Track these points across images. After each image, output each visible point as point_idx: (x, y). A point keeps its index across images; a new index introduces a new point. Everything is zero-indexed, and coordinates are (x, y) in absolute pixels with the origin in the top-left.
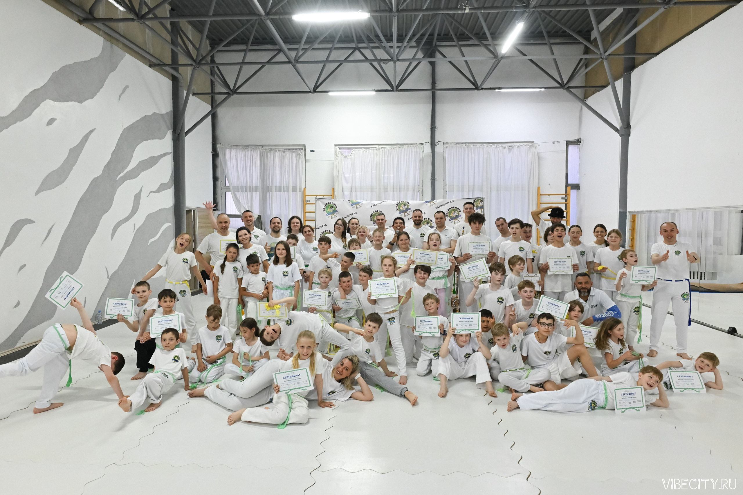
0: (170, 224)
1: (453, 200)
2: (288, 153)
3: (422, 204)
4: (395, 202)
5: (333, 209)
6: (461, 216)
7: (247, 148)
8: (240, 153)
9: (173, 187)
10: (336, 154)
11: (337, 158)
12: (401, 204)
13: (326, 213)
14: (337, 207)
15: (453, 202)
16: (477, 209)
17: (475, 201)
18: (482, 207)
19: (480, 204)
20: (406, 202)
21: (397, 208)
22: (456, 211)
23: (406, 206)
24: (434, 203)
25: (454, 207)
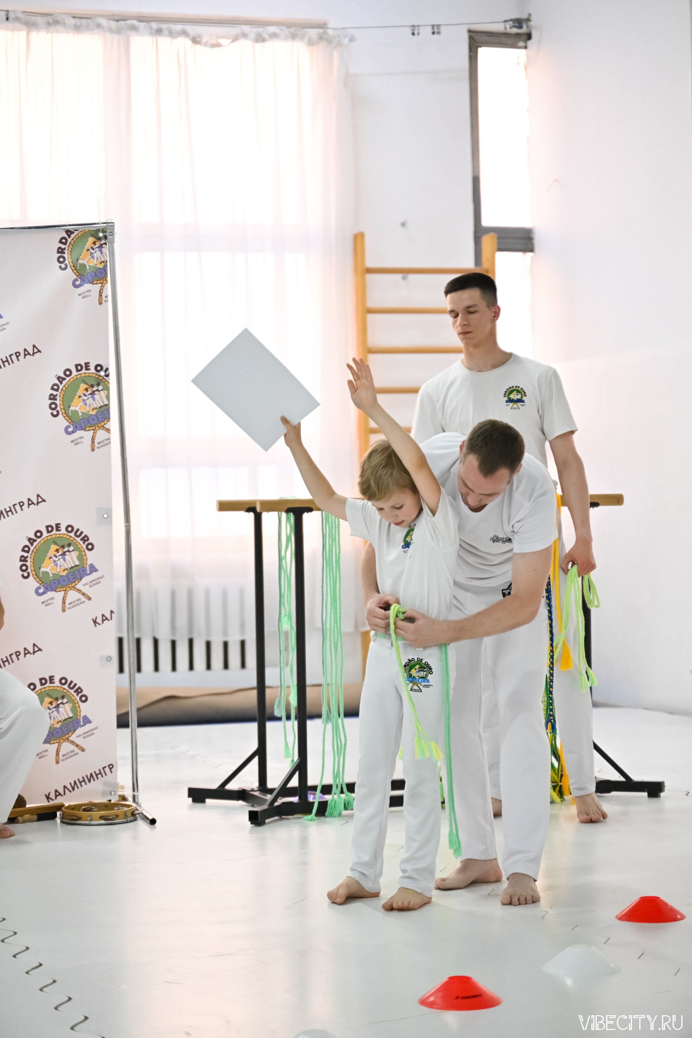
16: (77, 283)
17: (69, 240)
18: (105, 269)
19: (93, 257)
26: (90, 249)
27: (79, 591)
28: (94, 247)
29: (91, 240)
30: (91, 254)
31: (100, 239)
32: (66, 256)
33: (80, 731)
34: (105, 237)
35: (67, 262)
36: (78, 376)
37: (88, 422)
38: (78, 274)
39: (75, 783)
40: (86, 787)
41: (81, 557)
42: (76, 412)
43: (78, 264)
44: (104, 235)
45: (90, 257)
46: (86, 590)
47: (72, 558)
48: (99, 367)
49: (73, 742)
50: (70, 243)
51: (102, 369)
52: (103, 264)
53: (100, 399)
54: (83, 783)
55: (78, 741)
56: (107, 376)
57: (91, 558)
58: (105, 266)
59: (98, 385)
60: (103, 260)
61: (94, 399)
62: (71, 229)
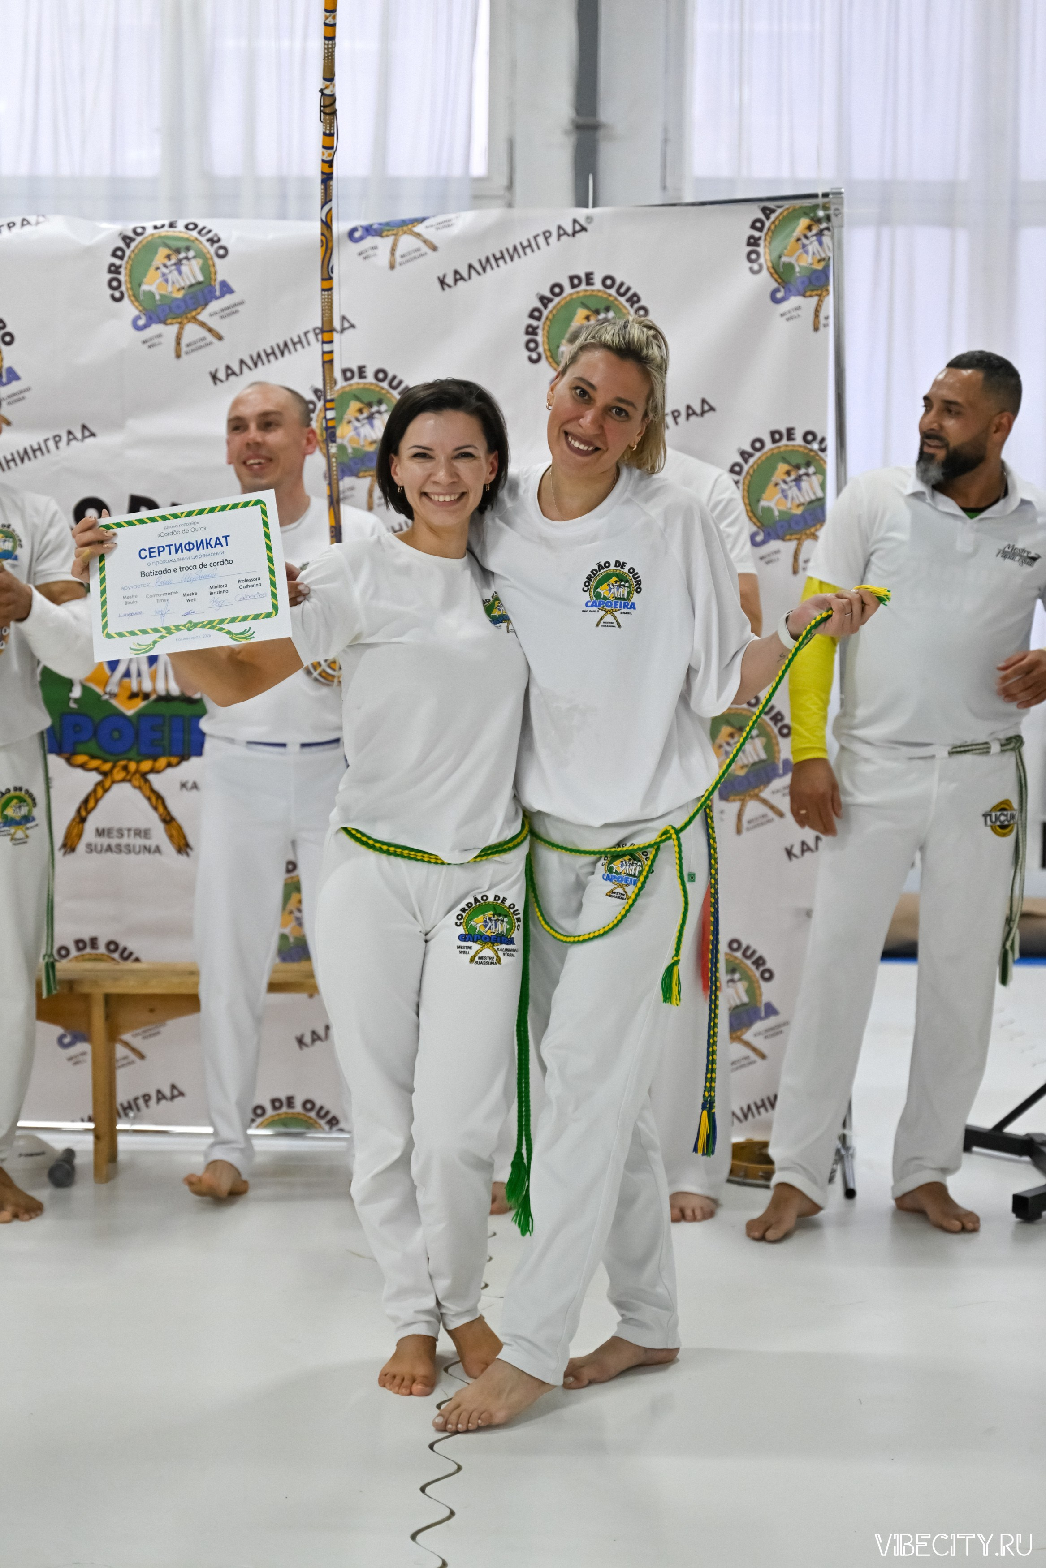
1: (582, 214)
4: (107, 234)
15: (584, 229)
16: (779, 295)
17: (767, 224)
18: (825, 271)
19: (806, 252)
20: (194, 233)
21: (115, 284)
22: (607, 309)
23: (196, 264)
24: (425, 241)
25: (589, 277)
26: (802, 238)
27: (765, 802)
28: (809, 234)
29: (804, 222)
30: (804, 246)
31: (819, 221)
32: (761, 249)
33: (759, 1026)
34: (828, 218)
35: (762, 260)
36: (775, 451)
37: (790, 526)
38: (779, 280)
39: (749, 1107)
41: (771, 747)
42: (768, 510)
43: (781, 264)
44: (825, 214)
45: (801, 251)
46: (775, 800)
47: (755, 750)
48: (810, 436)
49: (749, 1044)
50: (769, 229)
51: (815, 437)
52: (823, 264)
53: (809, 489)
54: (762, 1110)
56: (823, 450)
58: (827, 267)
59: (808, 465)
60: (823, 256)
61: (800, 489)
62: (771, 205)
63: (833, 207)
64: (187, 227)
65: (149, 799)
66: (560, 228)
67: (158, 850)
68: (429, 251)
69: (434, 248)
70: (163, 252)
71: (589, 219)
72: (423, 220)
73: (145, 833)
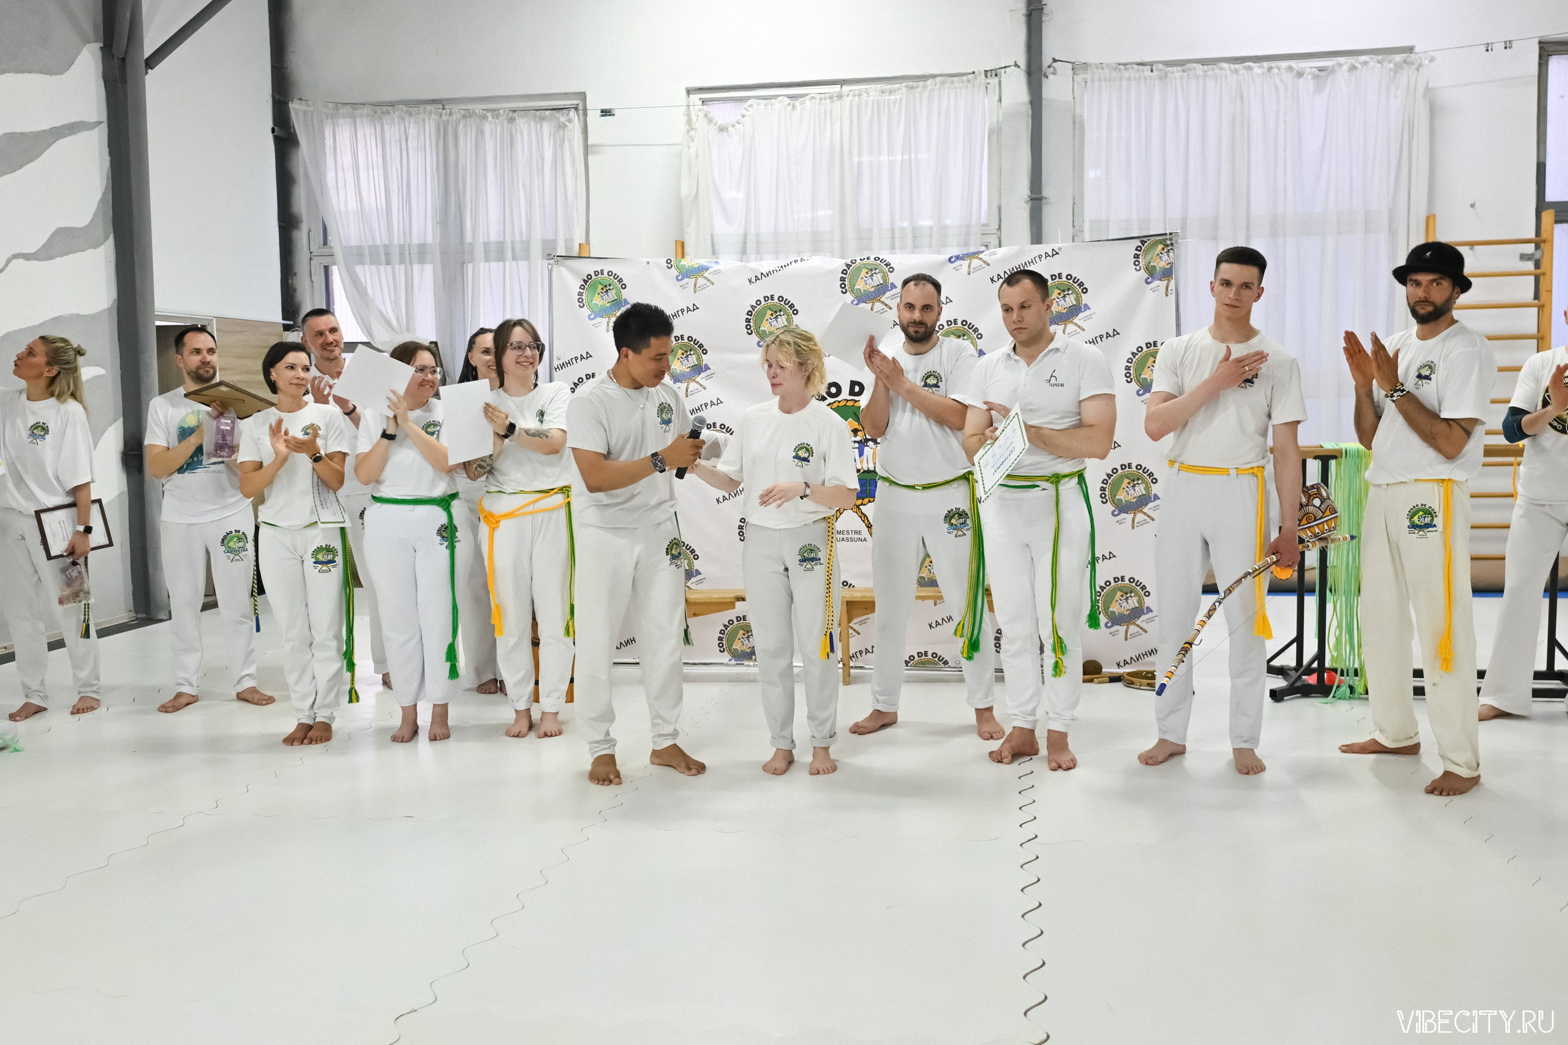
0: (100, 371)
1: (1056, 247)
2: (523, 124)
3: (941, 265)
4: (840, 264)
5: (612, 295)
6: (1087, 307)
7: (388, 113)
8: (367, 132)
9: (110, 242)
10: (689, 122)
11: (692, 133)
12: (859, 269)
13: (586, 311)
14: (624, 287)
15: (1057, 253)
16: (1149, 280)
17: (1143, 248)
18: (1171, 269)
19: (1162, 260)
20: (879, 262)
21: (843, 286)
22: (1069, 290)
23: (879, 276)
24: (984, 262)
25: (1060, 274)
26: (1160, 254)
27: (1145, 514)
28: (1163, 252)
29: (1161, 246)
30: (1161, 257)
31: (1167, 246)
32: (1140, 260)
33: (1143, 617)
34: (1172, 244)
35: (1141, 265)
36: (1148, 352)
38: (1149, 273)
39: (1139, 655)
40: (1148, 659)
41: (1147, 488)
42: (1145, 379)
43: (1150, 266)
44: (1171, 242)
45: (1159, 259)
46: (1149, 513)
47: (1140, 489)
49: (1138, 626)
50: (1144, 250)
52: (1170, 265)
54: (1145, 656)
55: (1143, 625)
57: (1155, 489)
58: (1171, 267)
60: (1170, 261)
62: (1145, 239)
63: (1174, 239)
64: (875, 259)
65: (861, 517)
66: (1046, 253)
67: (865, 540)
68: (986, 266)
69: (989, 265)
70: (865, 271)
71: (1060, 249)
72: (983, 252)
73: (859, 532)
